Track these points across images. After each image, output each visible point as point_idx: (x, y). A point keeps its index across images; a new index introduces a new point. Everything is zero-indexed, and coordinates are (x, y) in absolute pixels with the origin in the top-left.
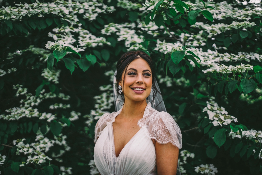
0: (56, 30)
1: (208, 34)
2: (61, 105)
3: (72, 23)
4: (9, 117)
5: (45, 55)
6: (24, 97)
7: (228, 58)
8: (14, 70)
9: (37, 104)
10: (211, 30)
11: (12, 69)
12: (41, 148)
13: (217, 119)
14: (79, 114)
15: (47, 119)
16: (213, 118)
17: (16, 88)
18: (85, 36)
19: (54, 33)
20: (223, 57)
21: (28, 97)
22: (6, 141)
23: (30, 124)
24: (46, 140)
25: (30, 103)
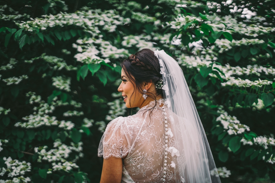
0: (80, 41)
1: (219, 49)
2: (75, 113)
3: (94, 35)
4: (27, 125)
5: (59, 63)
6: (37, 105)
7: (240, 71)
8: (25, 77)
9: (51, 111)
10: (222, 46)
11: (23, 76)
12: (60, 155)
13: (232, 128)
14: (92, 121)
15: (66, 127)
16: (228, 127)
17: (29, 96)
18: (106, 47)
19: (78, 44)
20: (235, 70)
21: (41, 105)
22: (24, 148)
23: (49, 132)
24: (64, 146)
25: (44, 111)
